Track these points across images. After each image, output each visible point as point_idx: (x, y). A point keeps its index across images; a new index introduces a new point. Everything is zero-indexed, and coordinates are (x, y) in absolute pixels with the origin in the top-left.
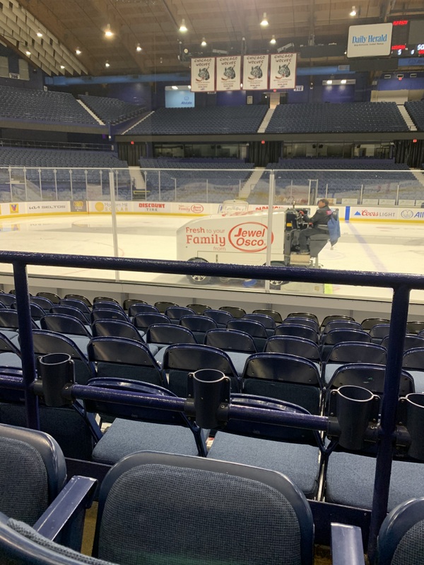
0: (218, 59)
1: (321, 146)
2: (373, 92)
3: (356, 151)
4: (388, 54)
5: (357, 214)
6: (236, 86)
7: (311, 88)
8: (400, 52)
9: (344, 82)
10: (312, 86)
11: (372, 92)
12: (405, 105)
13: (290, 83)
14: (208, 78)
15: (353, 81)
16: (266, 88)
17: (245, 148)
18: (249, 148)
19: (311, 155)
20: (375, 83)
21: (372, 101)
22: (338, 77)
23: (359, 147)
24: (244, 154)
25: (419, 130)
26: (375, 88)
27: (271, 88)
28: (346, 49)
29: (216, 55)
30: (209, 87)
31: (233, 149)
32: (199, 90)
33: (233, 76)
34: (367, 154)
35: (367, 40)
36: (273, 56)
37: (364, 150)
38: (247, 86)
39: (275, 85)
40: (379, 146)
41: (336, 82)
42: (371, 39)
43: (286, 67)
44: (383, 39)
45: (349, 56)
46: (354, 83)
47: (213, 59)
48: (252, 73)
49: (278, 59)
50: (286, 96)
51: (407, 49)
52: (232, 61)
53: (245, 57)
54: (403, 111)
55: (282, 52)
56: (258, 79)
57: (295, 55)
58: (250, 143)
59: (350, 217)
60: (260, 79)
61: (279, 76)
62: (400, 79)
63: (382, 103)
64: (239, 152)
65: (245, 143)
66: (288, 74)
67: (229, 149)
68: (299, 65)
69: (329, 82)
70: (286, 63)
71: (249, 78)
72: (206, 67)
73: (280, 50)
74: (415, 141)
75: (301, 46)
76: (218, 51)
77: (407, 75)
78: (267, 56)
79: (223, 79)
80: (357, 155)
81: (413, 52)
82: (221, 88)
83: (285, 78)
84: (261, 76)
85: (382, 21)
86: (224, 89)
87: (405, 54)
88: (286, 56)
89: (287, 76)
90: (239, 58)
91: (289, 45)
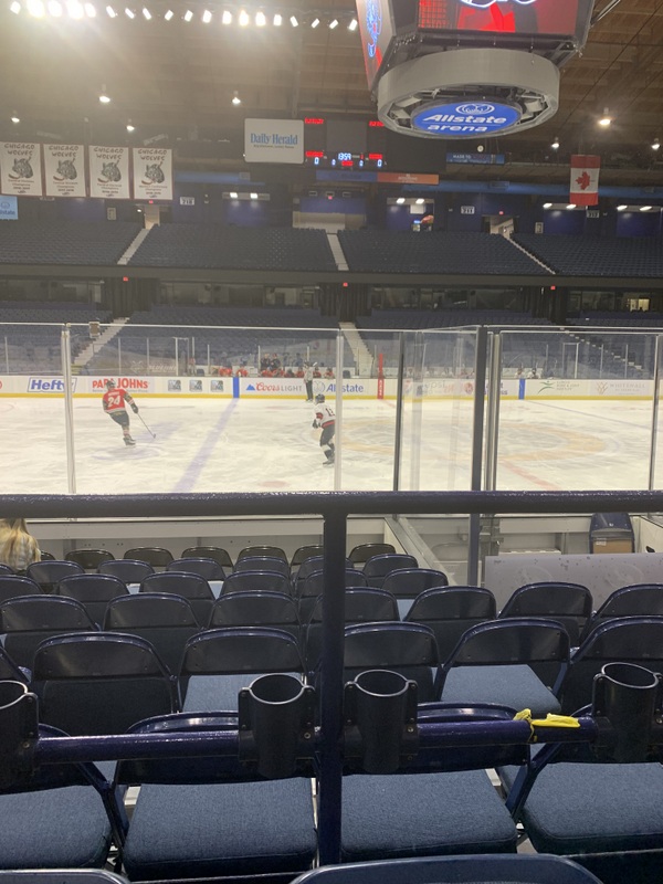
0: (46, 146)
1: (217, 289)
2: (296, 214)
3: (270, 297)
4: (301, 161)
5: (251, 388)
6: (78, 191)
7: (206, 202)
8: (317, 161)
9: (254, 196)
10: (206, 199)
11: (294, 213)
12: (339, 234)
13: (166, 192)
14: (30, 174)
15: (267, 196)
16: (127, 196)
17: (99, 287)
18: (104, 287)
19: (205, 301)
20: (297, 201)
21: (294, 226)
22: (244, 189)
23: (272, 291)
24: (97, 297)
25: (351, 271)
26: (298, 208)
27: (137, 196)
28: (243, 151)
29: (42, 141)
30: (34, 190)
31: (80, 288)
32: (16, 192)
33: (74, 176)
34: (287, 303)
35: (271, 140)
36: (135, 150)
37: (281, 298)
38: (98, 192)
39: (140, 194)
40: (300, 290)
41: (244, 196)
42: (276, 139)
43: (158, 169)
44: (293, 141)
45: (247, 160)
46: (269, 199)
47: (37, 146)
48: (103, 173)
49: (143, 155)
50: (168, 211)
51: (325, 157)
52: (69, 151)
53: (92, 148)
54: (334, 242)
55: (149, 146)
56: (113, 183)
57: (169, 152)
58: (105, 279)
59: (241, 393)
60: (117, 183)
61: (147, 180)
62: (330, 198)
63: (308, 229)
64: (91, 294)
65: (99, 279)
66: (161, 179)
67: (75, 289)
68: (176, 167)
69: (234, 195)
70: (158, 163)
71: (100, 180)
72: (27, 157)
73: (147, 142)
74: (345, 285)
75: (179, 139)
76: (47, 135)
77: (338, 194)
78: (126, 150)
79: (55, 178)
80: (273, 302)
81: (334, 162)
82: (54, 191)
83: (157, 184)
84: (118, 178)
85: (290, 117)
86: (60, 194)
87: (325, 165)
88: (156, 152)
89: (159, 182)
90: (81, 148)
91: (160, 137)
